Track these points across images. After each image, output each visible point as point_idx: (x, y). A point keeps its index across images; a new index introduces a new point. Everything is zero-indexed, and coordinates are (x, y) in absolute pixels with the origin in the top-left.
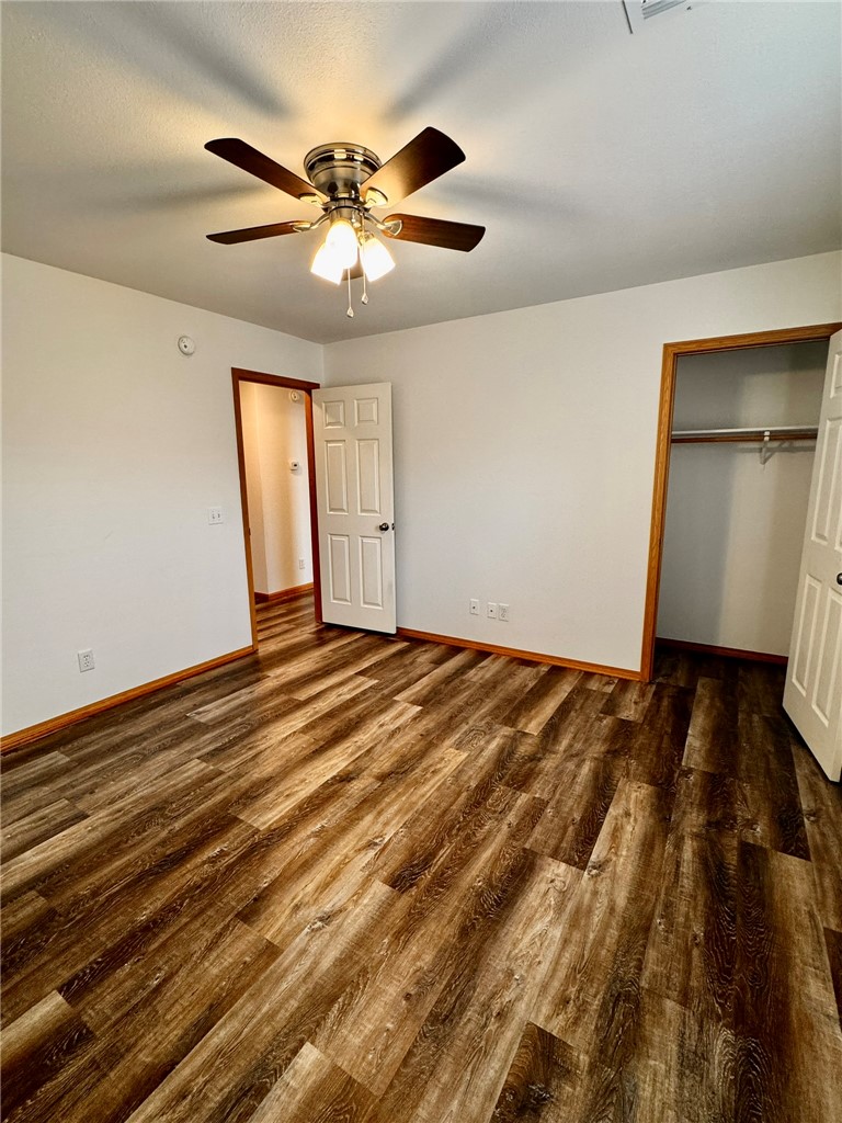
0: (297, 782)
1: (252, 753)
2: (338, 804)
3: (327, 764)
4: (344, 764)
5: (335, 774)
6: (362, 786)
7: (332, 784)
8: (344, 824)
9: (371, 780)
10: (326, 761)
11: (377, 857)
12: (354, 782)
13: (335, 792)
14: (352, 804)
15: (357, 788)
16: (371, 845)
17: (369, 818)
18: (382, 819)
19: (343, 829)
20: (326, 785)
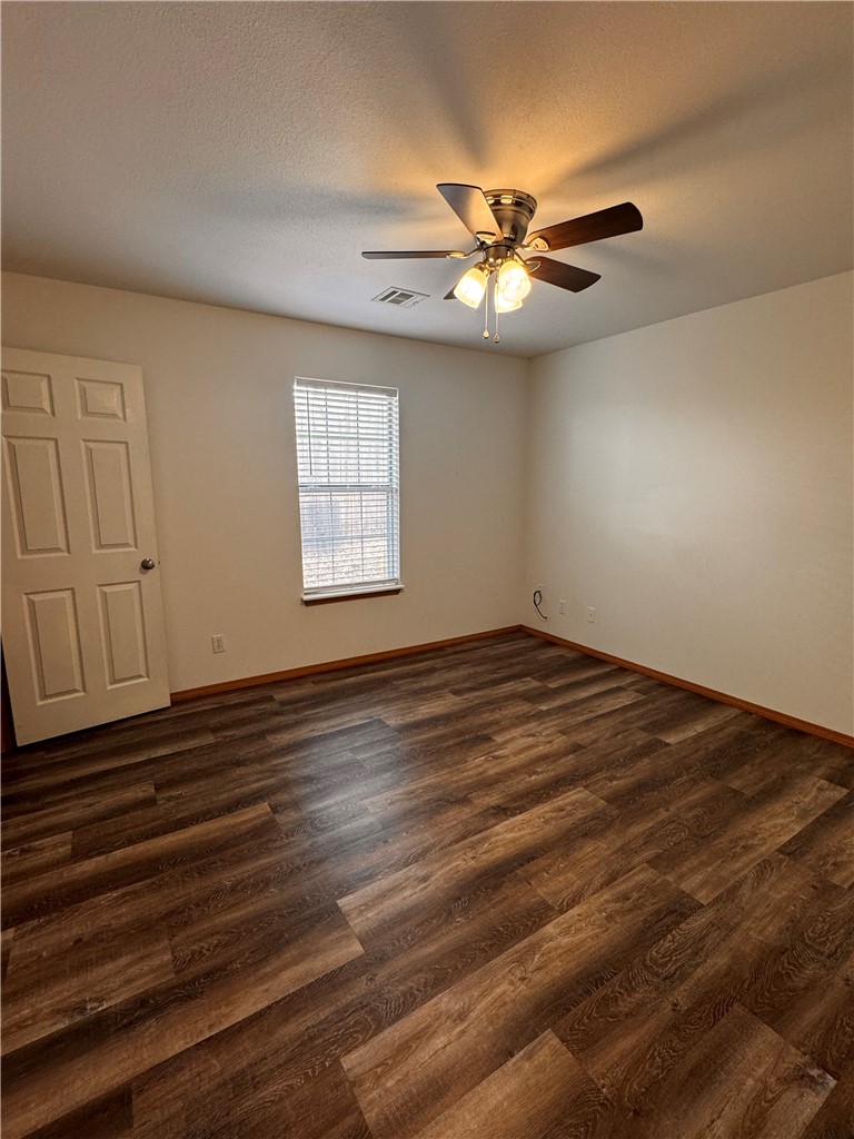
0: (553, 823)
1: (622, 886)
2: (512, 790)
3: (518, 834)
4: (498, 828)
5: (512, 819)
6: (487, 798)
7: (516, 808)
8: (512, 774)
9: (476, 802)
10: (517, 839)
11: (493, 751)
12: (493, 804)
13: (515, 800)
14: (501, 786)
15: (493, 799)
16: (496, 758)
17: (491, 772)
18: (481, 769)
19: (515, 771)
20: (522, 810)
